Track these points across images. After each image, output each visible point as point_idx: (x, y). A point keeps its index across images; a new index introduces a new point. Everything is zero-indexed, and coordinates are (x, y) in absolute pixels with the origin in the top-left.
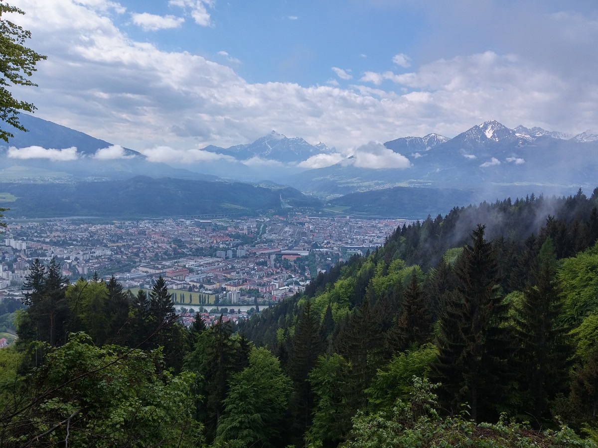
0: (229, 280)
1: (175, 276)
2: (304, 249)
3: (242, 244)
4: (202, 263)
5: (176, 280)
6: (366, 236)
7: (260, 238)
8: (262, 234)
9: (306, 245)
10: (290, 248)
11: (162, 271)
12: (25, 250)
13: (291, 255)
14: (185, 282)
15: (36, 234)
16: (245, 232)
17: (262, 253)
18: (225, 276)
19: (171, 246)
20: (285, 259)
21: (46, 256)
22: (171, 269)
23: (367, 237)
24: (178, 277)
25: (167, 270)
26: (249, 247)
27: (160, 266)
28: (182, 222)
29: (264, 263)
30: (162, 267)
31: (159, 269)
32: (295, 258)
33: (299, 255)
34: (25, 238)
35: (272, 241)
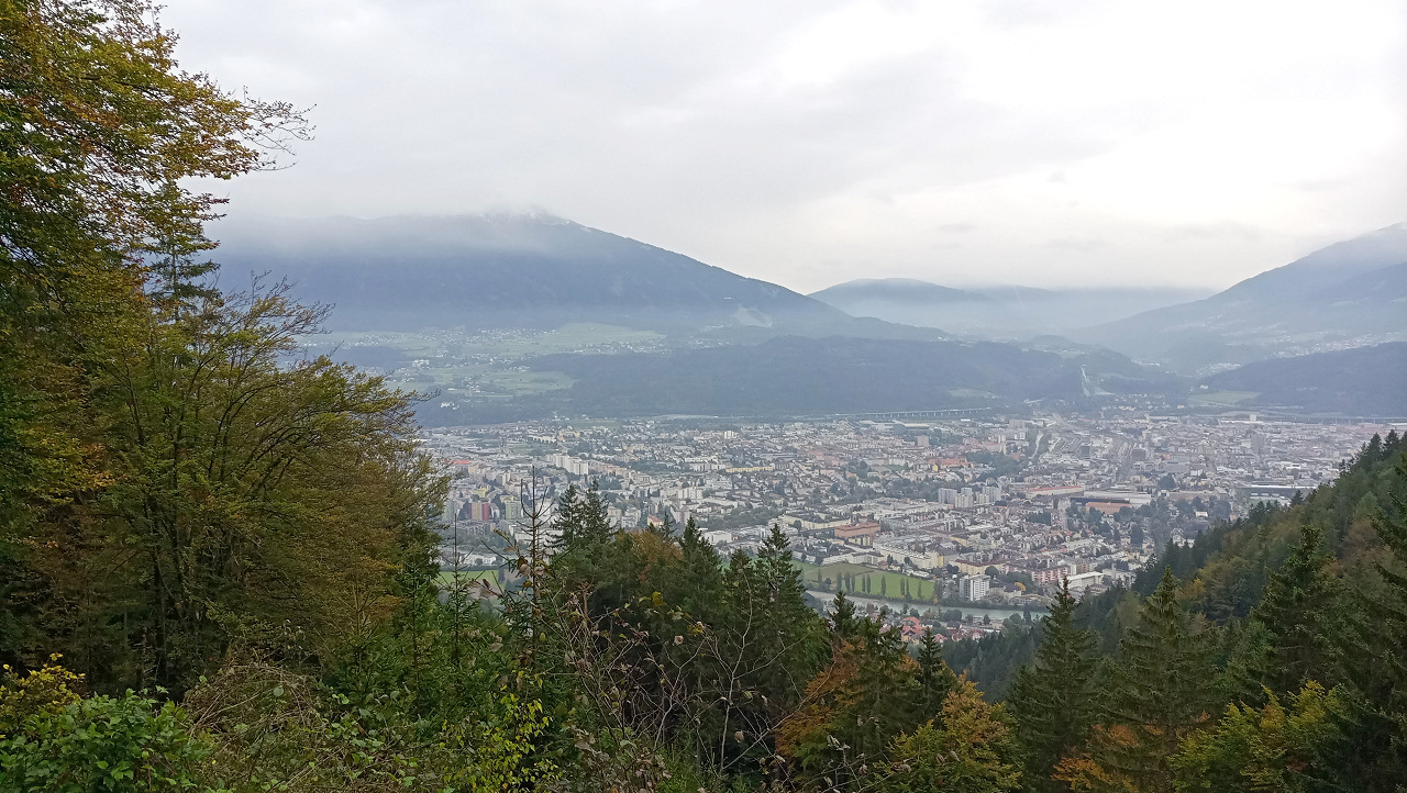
0: (965, 550)
1: (853, 537)
2: (1140, 490)
3: (994, 475)
4: (908, 512)
5: (856, 545)
6: (1303, 462)
7: (1035, 463)
8: (1040, 453)
9: (1145, 479)
10: (1105, 488)
11: (826, 526)
12: (586, 476)
13: (1106, 501)
14: (872, 550)
15: (604, 448)
16: (1003, 448)
17: (1039, 496)
18: (954, 542)
19: (845, 477)
20: (1092, 509)
21: (620, 488)
22: (844, 523)
23: (1304, 465)
24: (859, 539)
25: (837, 524)
26: (1010, 482)
27: (823, 516)
28: (867, 426)
29: (1045, 518)
30: (826, 518)
31: (819, 521)
32: (1117, 508)
33: (1128, 502)
34: (587, 455)
35: (1062, 468)
